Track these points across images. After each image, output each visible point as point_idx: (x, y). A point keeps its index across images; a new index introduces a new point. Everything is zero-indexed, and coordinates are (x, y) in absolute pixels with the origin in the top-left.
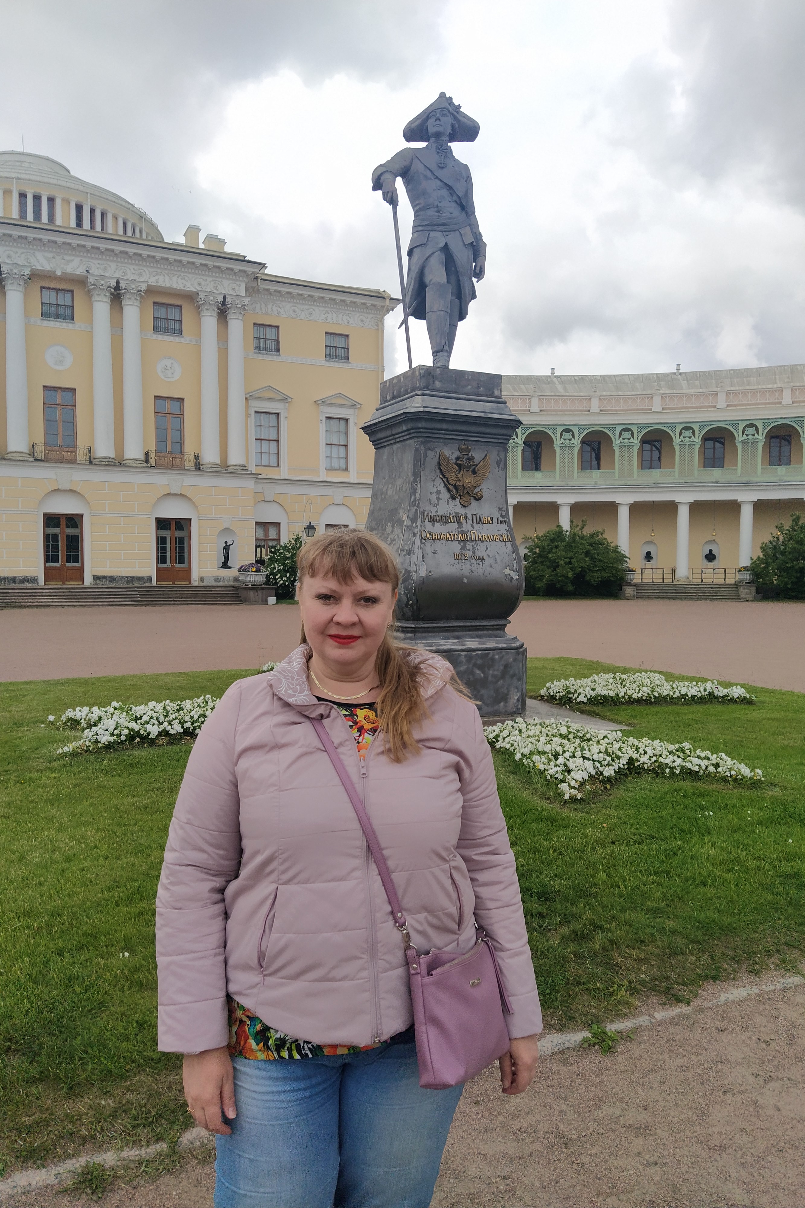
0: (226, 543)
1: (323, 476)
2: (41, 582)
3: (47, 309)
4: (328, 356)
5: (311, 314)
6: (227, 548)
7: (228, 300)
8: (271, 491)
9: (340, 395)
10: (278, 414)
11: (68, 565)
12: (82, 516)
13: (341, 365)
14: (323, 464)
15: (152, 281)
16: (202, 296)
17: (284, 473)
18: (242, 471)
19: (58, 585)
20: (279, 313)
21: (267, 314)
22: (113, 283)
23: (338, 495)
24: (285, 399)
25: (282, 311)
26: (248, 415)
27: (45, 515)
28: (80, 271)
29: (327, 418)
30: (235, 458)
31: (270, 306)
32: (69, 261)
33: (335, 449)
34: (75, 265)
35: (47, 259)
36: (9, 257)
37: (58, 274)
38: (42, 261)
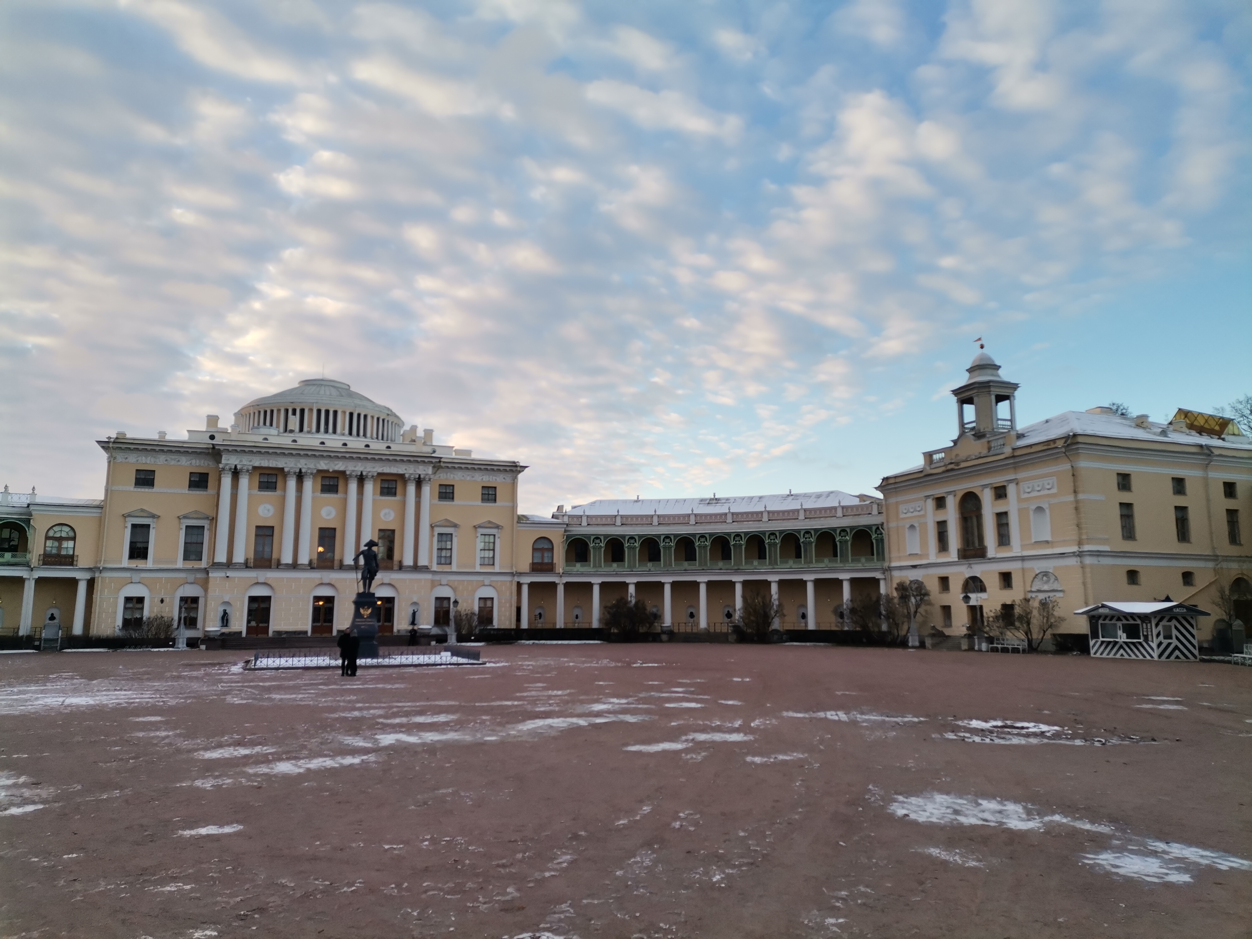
0: (414, 610)
1: (478, 569)
2: (309, 634)
3: (325, 487)
4: (483, 500)
5: (473, 477)
6: (414, 614)
7: (422, 477)
8: (445, 579)
9: (489, 522)
10: (452, 534)
11: (325, 624)
12: (334, 597)
13: (491, 504)
14: (478, 562)
15: (380, 470)
16: (407, 476)
17: (454, 568)
18: (426, 569)
19: (318, 635)
20: (454, 477)
21: (447, 479)
22: (359, 474)
23: (487, 580)
24: (455, 526)
25: (455, 476)
26: (432, 536)
27: (314, 597)
28: (342, 469)
29: (481, 535)
30: (423, 561)
31: (449, 474)
32: (337, 464)
33: (487, 552)
34: (340, 466)
35: (326, 464)
36: (306, 464)
37: (331, 470)
38: (323, 465)
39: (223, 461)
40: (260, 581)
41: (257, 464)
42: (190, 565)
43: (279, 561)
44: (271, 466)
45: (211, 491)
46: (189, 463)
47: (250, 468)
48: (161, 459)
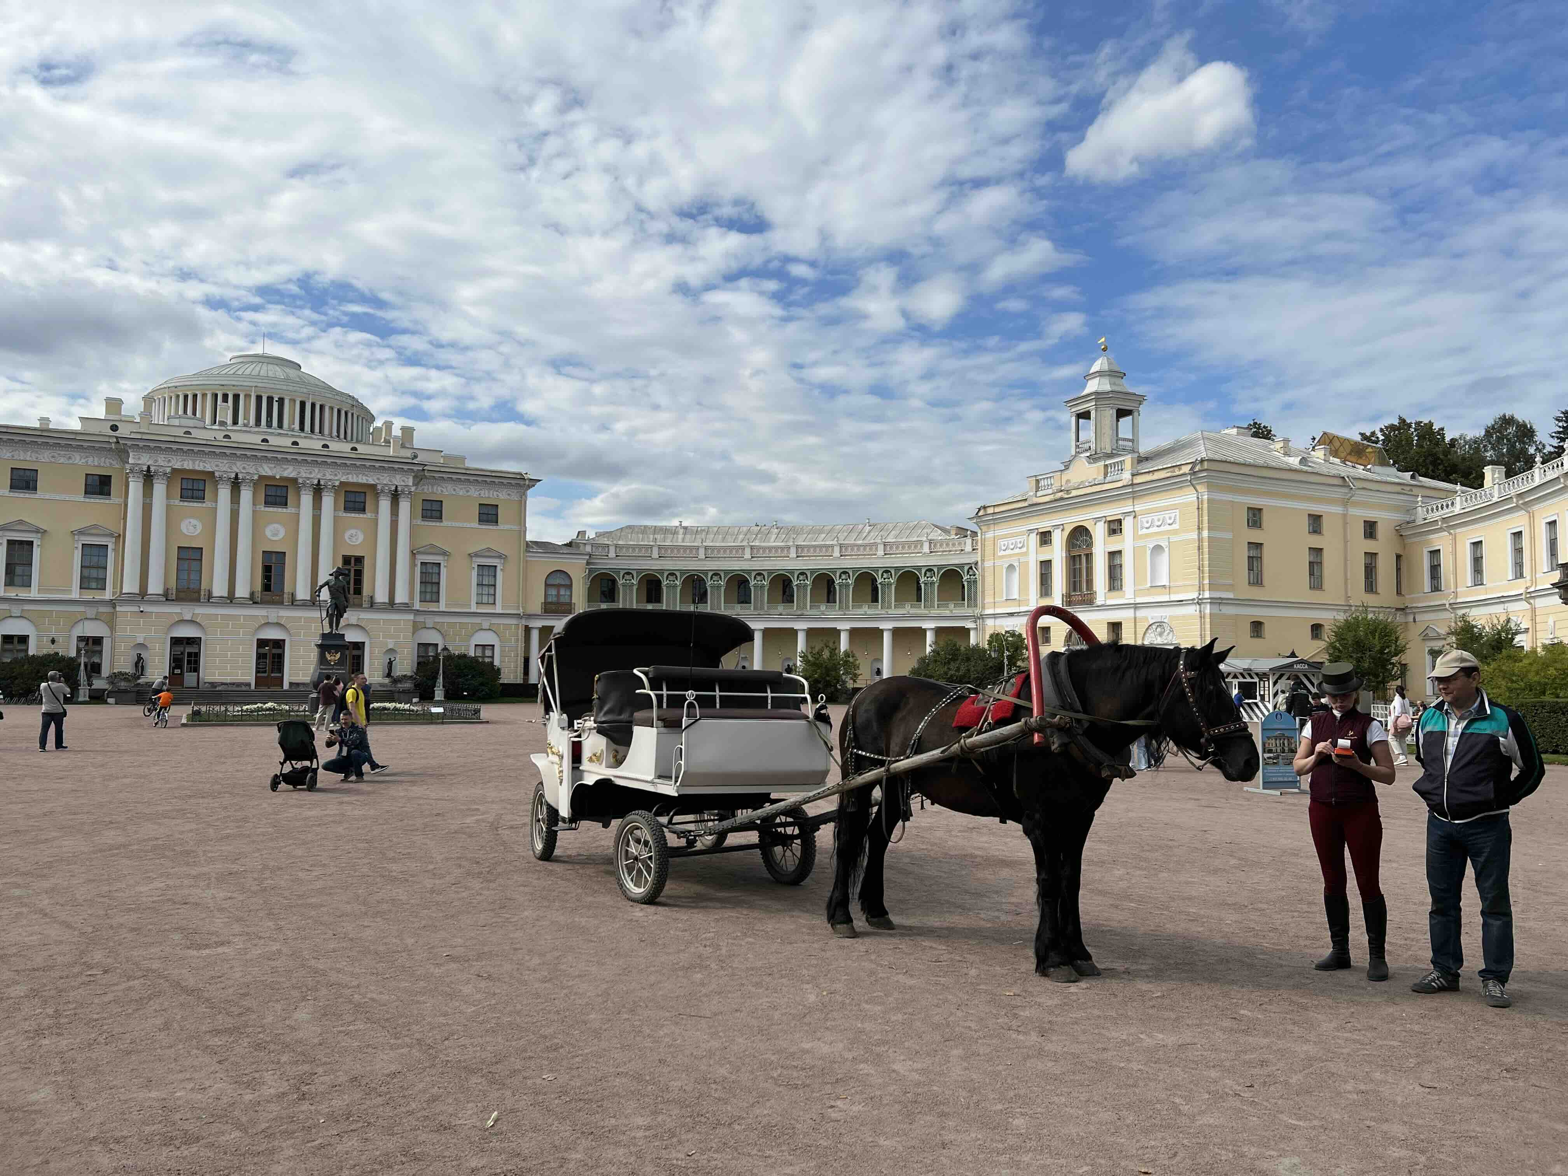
0: (390, 659)
1: (474, 609)
2: (253, 687)
3: (270, 499)
4: (481, 521)
5: (468, 491)
6: (390, 663)
7: (399, 489)
8: (430, 621)
9: (489, 549)
10: (439, 564)
11: (273, 675)
12: (284, 641)
13: (490, 527)
14: (474, 599)
15: (344, 479)
16: (379, 487)
17: (442, 606)
18: (406, 608)
19: (265, 689)
20: (442, 491)
21: (433, 493)
22: (316, 482)
23: (486, 622)
24: (444, 553)
25: (444, 490)
26: (413, 565)
27: (258, 640)
28: (293, 475)
29: (478, 566)
30: (401, 597)
31: (435, 488)
32: (285, 469)
33: (485, 588)
34: (289, 472)
35: (270, 468)
36: (244, 468)
37: (278, 477)
38: (267, 470)
39: (131, 461)
40: (186, 618)
41: (177, 466)
42: (89, 596)
43: (210, 593)
44: (197, 468)
45: (115, 498)
46: (83, 461)
47: (168, 470)
48: (45, 456)
